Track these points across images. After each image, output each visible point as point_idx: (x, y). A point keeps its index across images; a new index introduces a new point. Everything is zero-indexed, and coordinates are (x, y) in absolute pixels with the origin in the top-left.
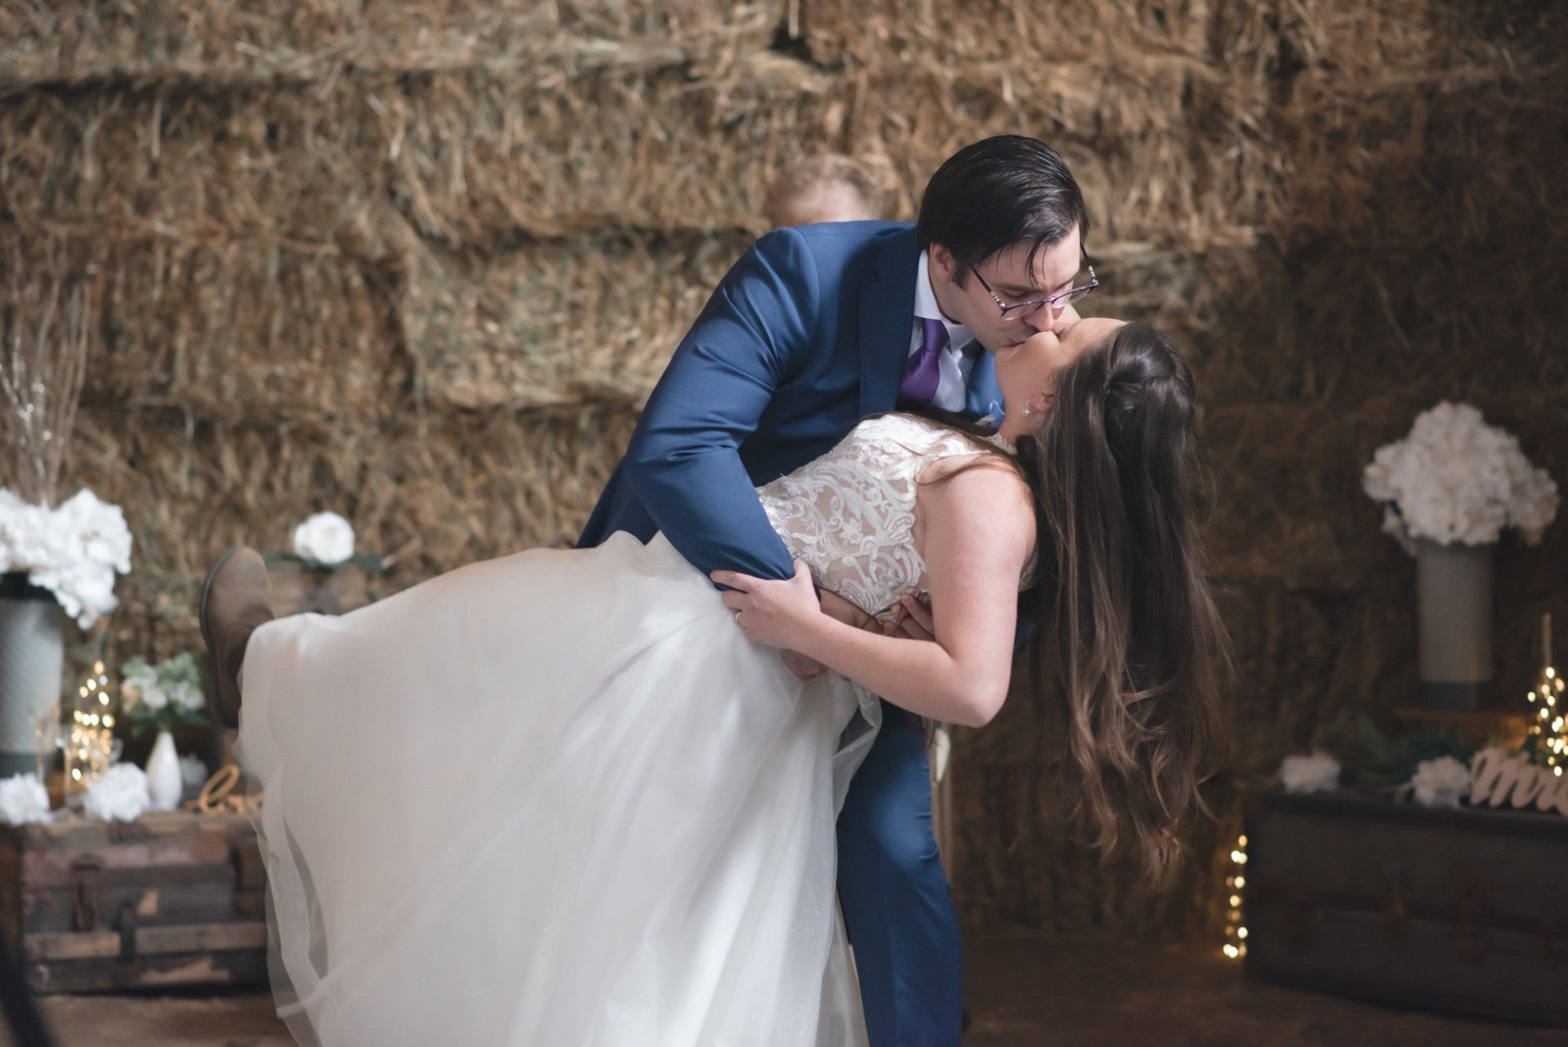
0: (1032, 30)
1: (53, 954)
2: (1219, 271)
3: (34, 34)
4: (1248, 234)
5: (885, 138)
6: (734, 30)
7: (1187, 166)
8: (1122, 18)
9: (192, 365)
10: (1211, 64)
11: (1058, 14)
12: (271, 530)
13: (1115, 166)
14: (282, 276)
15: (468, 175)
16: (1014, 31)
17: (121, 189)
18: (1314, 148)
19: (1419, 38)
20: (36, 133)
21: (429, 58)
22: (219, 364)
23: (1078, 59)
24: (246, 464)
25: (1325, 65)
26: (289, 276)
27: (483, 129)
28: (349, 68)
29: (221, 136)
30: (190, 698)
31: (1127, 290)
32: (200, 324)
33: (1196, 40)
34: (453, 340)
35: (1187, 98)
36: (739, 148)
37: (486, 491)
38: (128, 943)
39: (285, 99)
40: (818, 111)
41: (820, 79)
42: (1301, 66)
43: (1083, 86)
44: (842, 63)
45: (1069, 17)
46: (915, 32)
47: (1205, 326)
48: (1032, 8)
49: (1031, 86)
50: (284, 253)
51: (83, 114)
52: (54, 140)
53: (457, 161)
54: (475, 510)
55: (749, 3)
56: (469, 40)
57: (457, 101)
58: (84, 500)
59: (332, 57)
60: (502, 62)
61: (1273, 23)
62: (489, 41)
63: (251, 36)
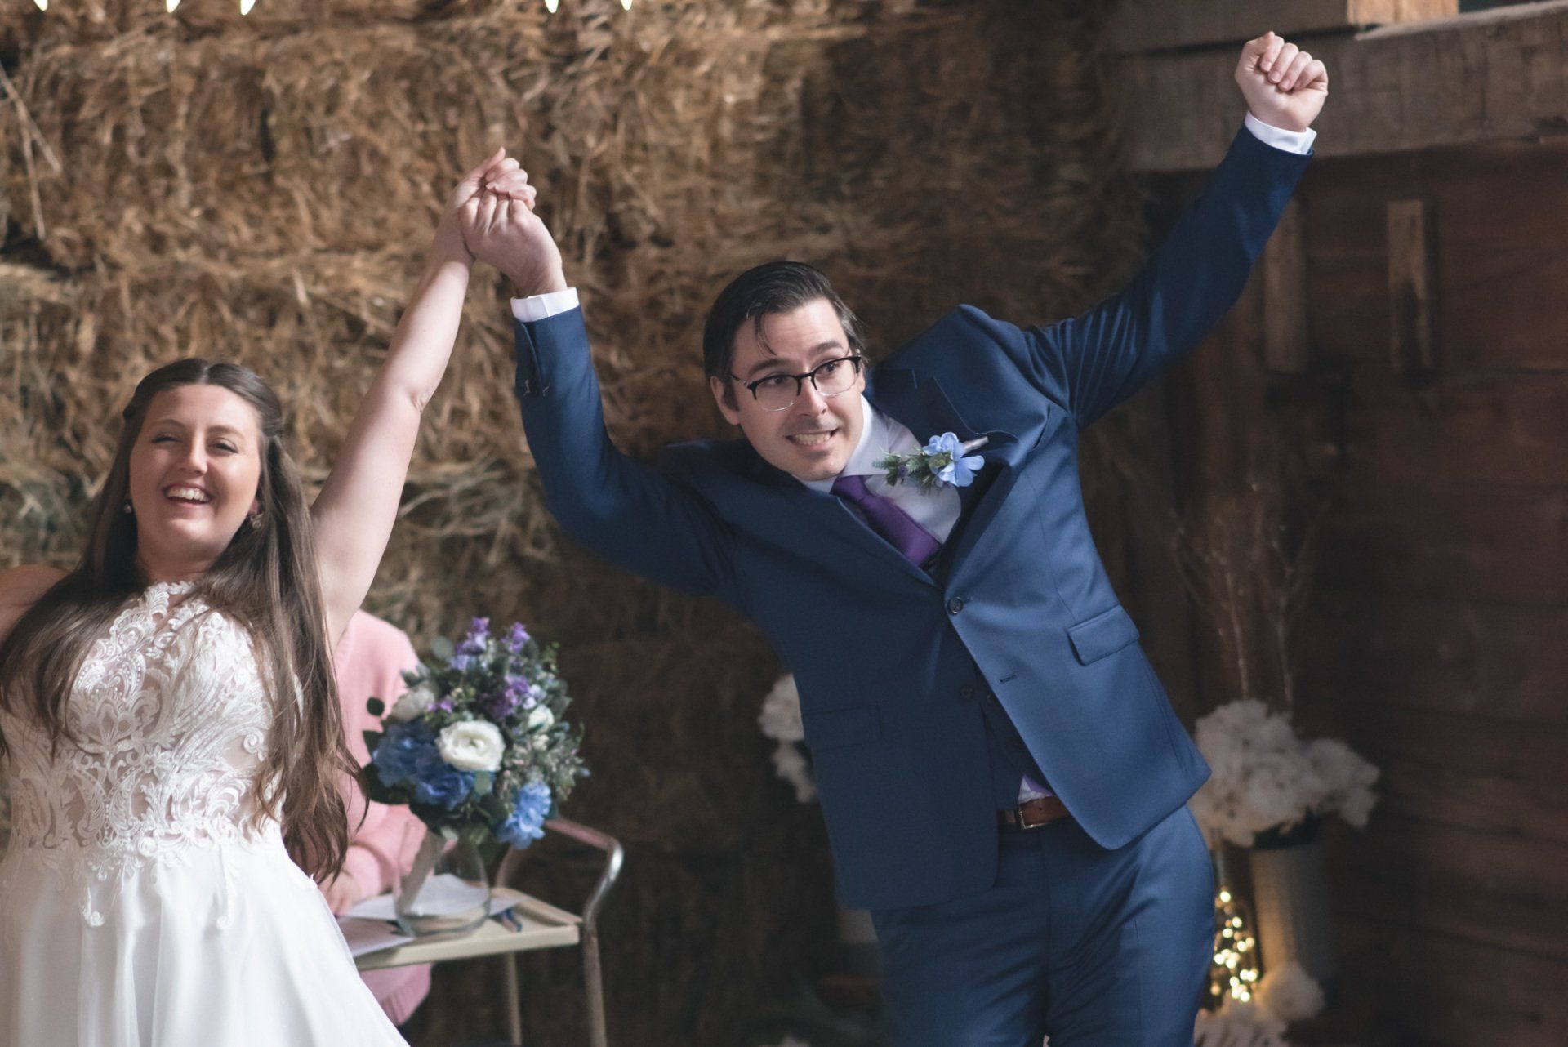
0: (315, 215)
8: (417, 196)
11: (342, 194)
16: (293, 220)
18: (652, 340)
19: (756, 204)
23: (373, 247)
25: (657, 240)
40: (70, 327)
41: (68, 287)
42: (632, 244)
43: (384, 278)
44: (92, 267)
45: (358, 198)
46: (176, 224)
47: (540, 555)
48: (313, 189)
49: (327, 281)
61: (601, 195)
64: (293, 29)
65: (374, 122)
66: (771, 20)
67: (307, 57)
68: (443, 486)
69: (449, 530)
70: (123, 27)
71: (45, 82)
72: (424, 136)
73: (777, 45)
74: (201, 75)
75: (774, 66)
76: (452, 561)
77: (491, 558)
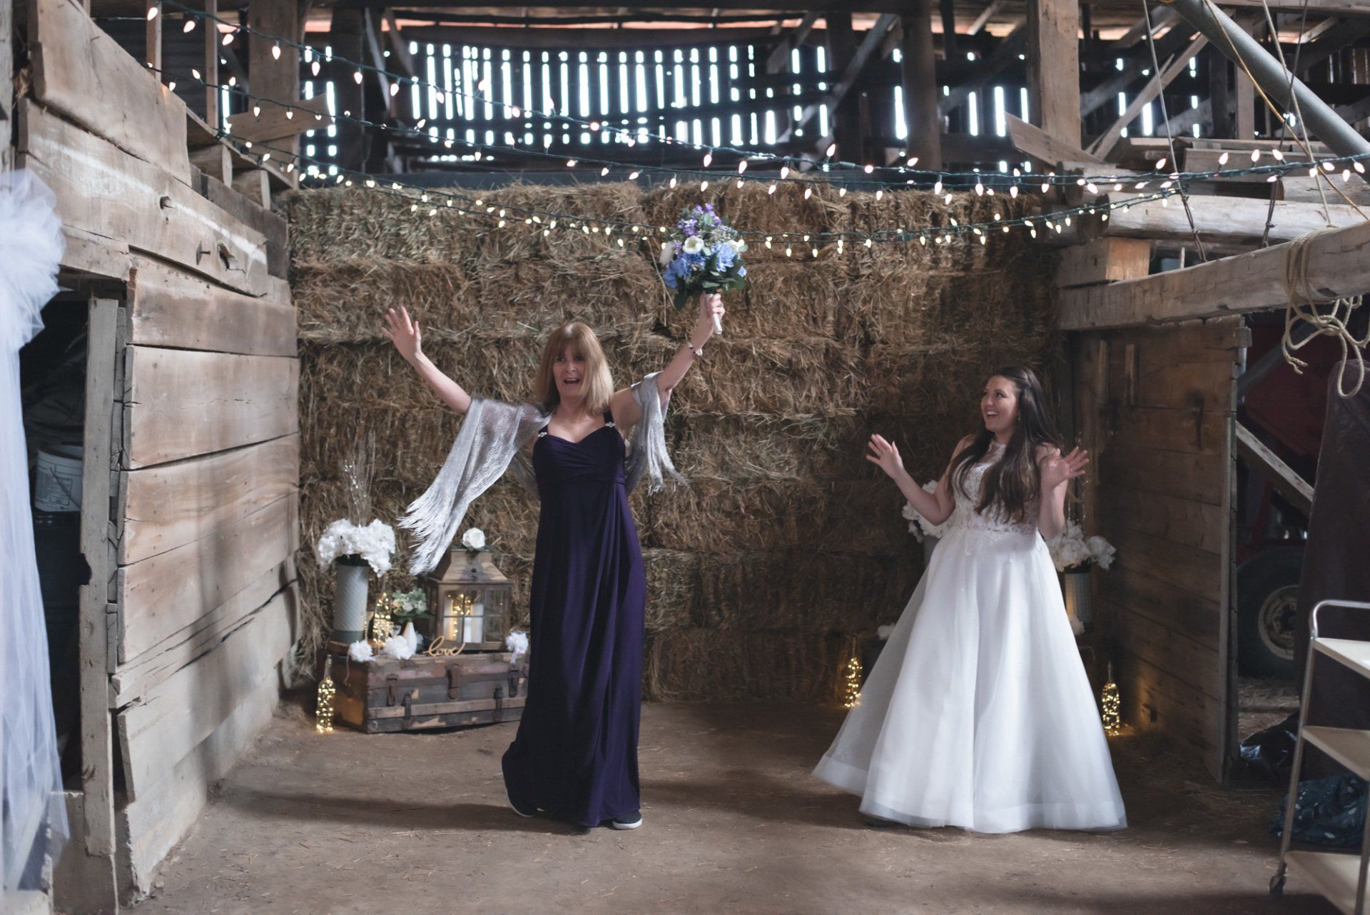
0: (763, 325)
1: (379, 716)
2: (840, 426)
3: (339, 322)
4: (852, 411)
5: (701, 369)
7: (826, 382)
8: (800, 321)
9: (404, 462)
10: (835, 341)
11: (773, 319)
13: (797, 381)
14: (443, 426)
15: (524, 383)
16: (755, 326)
17: (372, 387)
18: (878, 375)
19: (920, 332)
20: (335, 363)
21: (508, 333)
22: (415, 461)
23: (782, 338)
25: (882, 342)
28: (474, 336)
30: (421, 607)
31: (800, 433)
32: (407, 445)
33: (829, 330)
35: (826, 354)
38: (408, 711)
39: (446, 349)
41: (674, 344)
42: (873, 343)
43: (784, 349)
45: (778, 321)
47: (833, 448)
48: (763, 317)
49: (763, 349)
50: (445, 415)
51: (357, 355)
52: (343, 366)
53: (520, 377)
54: (524, 525)
55: (646, 312)
56: (526, 326)
57: (521, 351)
58: (377, 523)
59: (468, 333)
60: (541, 335)
61: (863, 325)
62: (534, 326)
63: (433, 323)
64: (759, 261)
65: (786, 295)
66: (931, 268)
67: (763, 271)
68: (798, 421)
69: (801, 437)
72: (803, 300)
73: (932, 277)
75: (931, 285)
76: (803, 447)
77: (815, 447)
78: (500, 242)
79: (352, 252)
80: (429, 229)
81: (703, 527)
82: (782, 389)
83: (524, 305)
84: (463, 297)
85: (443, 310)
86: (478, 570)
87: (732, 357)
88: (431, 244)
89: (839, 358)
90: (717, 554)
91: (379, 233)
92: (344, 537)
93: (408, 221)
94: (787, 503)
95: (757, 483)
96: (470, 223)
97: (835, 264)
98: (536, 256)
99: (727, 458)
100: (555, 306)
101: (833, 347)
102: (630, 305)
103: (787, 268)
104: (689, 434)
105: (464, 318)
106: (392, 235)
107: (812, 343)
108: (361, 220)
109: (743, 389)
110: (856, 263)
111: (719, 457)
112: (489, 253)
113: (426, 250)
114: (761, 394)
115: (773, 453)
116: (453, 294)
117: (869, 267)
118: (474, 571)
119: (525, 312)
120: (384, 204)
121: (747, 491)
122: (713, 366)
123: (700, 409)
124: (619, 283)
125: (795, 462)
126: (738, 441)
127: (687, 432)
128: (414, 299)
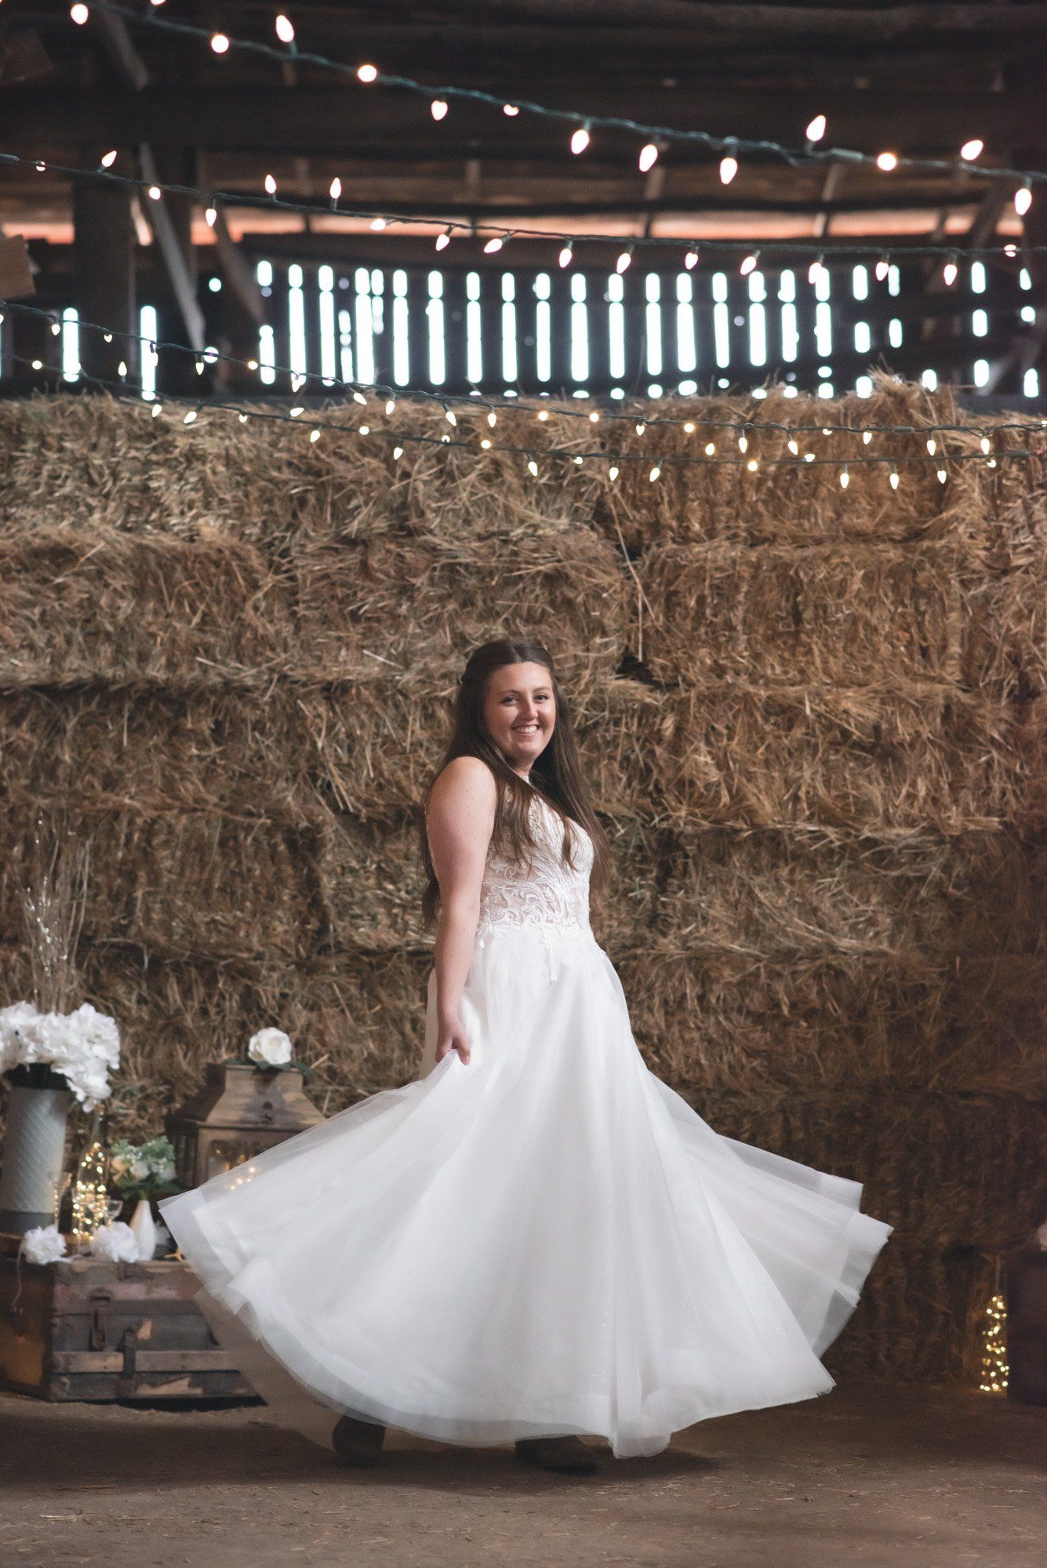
0: (825, 662)
1: (73, 1368)
2: (971, 852)
3: (32, 647)
4: (995, 822)
5: (708, 743)
6: (593, 655)
7: (945, 769)
8: (896, 654)
9: (148, 910)
10: (964, 691)
11: (845, 650)
12: (204, 1046)
13: (891, 767)
14: (223, 843)
15: (376, 765)
16: (811, 663)
17: (92, 771)
20: (25, 725)
21: (347, 672)
22: (169, 911)
23: (861, 685)
24: (186, 993)
26: (229, 843)
27: (389, 729)
28: (284, 678)
29: (176, 731)
30: (164, 1167)
31: (894, 864)
32: (154, 879)
33: (952, 672)
34: (358, 895)
35: (946, 716)
36: (594, 747)
37: (380, 1019)
38: (129, 1362)
39: (231, 701)
40: (658, 721)
41: (659, 695)
42: (1037, 695)
43: (866, 705)
44: (677, 685)
45: (855, 653)
46: (734, 661)
47: (959, 894)
48: (825, 645)
49: (826, 704)
50: (226, 823)
51: (65, 710)
52: (39, 731)
53: (368, 754)
54: (371, 1033)
55: (604, 634)
56: (381, 659)
57: (369, 706)
58: (87, 1011)
59: (272, 670)
60: (407, 676)
61: (1015, 660)
62: (396, 660)
63: (206, 651)
64: (819, 542)
65: (870, 604)
67: (826, 559)
68: (892, 842)
69: (898, 872)
70: (711, 534)
71: (657, 566)
72: (903, 615)
74: (757, 567)
76: (899, 892)
77: (923, 893)
78: (333, 504)
79: (60, 518)
80: (203, 480)
81: (710, 1041)
82: (861, 781)
83: (378, 620)
84: (263, 605)
85: (227, 628)
86: (275, 1105)
87: (766, 720)
88: (207, 506)
89: (970, 723)
90: (735, 1093)
91: (110, 484)
92: (22, 1034)
93: (165, 463)
94: (871, 997)
95: (813, 959)
96: (279, 469)
97: (962, 546)
98: (402, 528)
99: (756, 911)
100: (435, 623)
101: (959, 702)
102: (574, 622)
103: (873, 553)
104: (686, 865)
105: (262, 641)
106: (135, 488)
107: (920, 695)
108: (78, 460)
109: (788, 782)
110: (1004, 545)
111: (741, 909)
112: (314, 523)
113: (196, 517)
114: (822, 791)
115: (845, 902)
116: (245, 599)
117: (1029, 552)
118: (268, 1106)
119: (378, 634)
120: (120, 432)
121: (794, 973)
122: (730, 738)
123: (705, 817)
124: (553, 580)
125: (886, 921)
126: (777, 880)
127: (680, 861)
128: (172, 607)
